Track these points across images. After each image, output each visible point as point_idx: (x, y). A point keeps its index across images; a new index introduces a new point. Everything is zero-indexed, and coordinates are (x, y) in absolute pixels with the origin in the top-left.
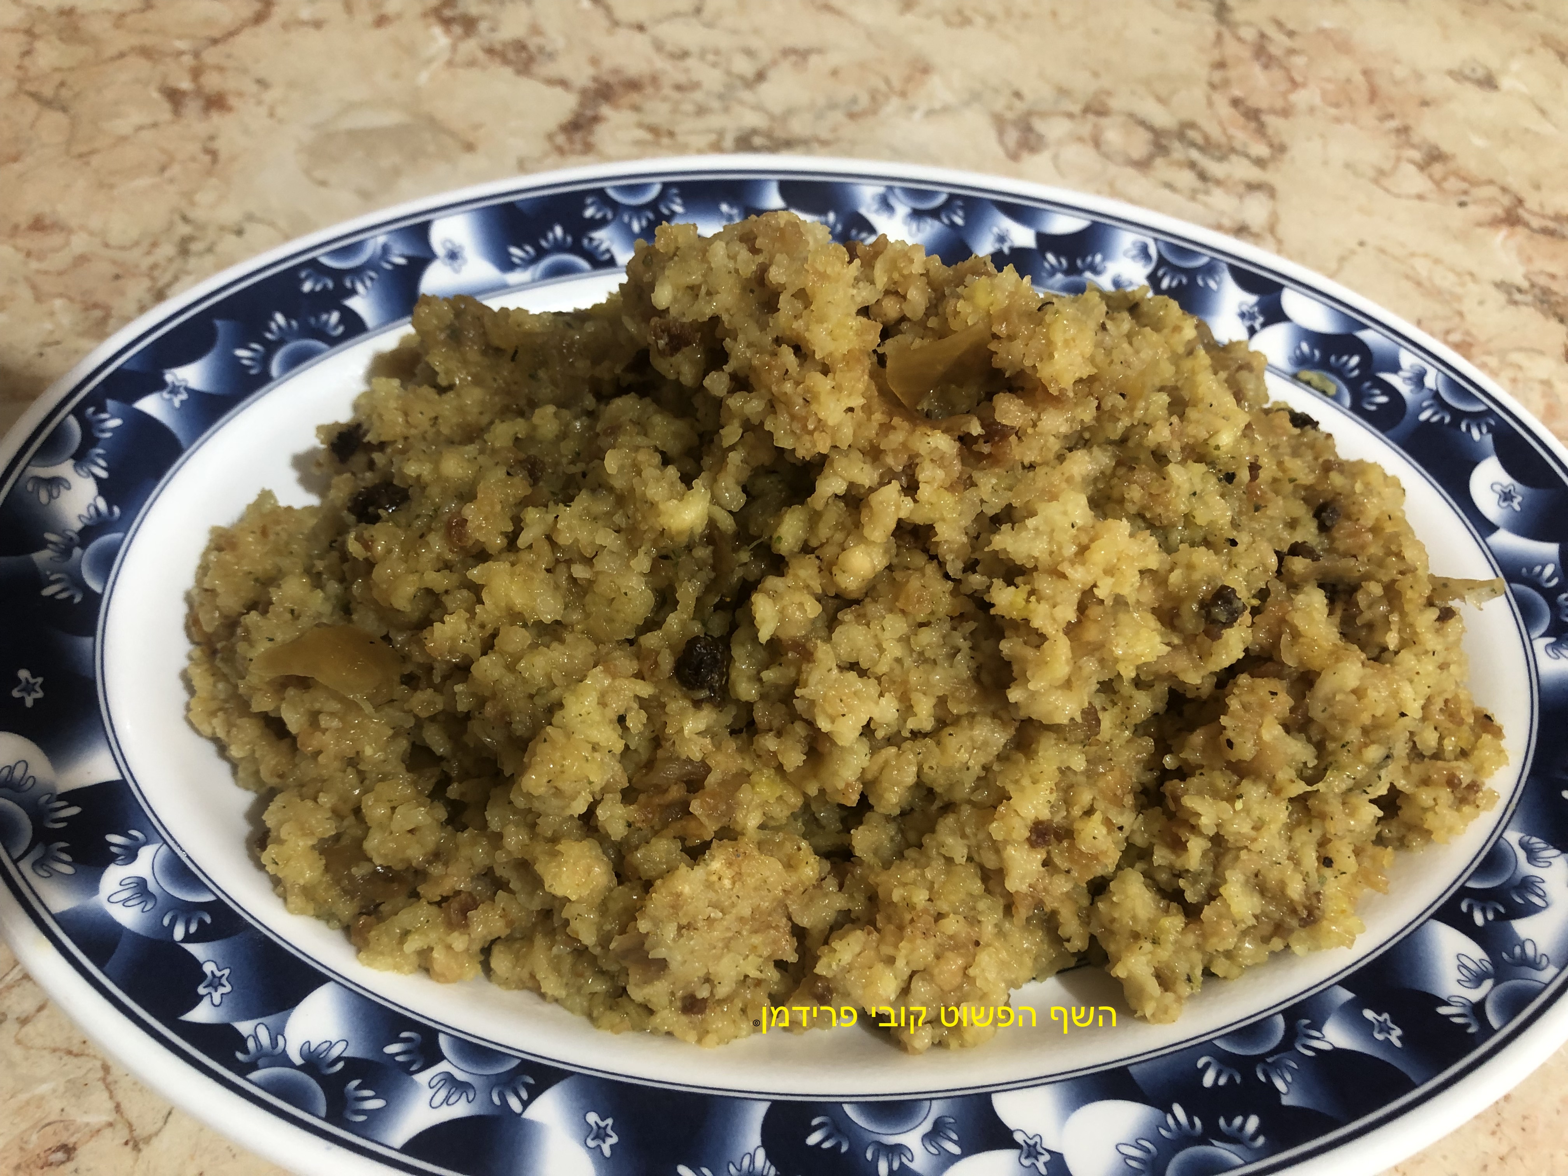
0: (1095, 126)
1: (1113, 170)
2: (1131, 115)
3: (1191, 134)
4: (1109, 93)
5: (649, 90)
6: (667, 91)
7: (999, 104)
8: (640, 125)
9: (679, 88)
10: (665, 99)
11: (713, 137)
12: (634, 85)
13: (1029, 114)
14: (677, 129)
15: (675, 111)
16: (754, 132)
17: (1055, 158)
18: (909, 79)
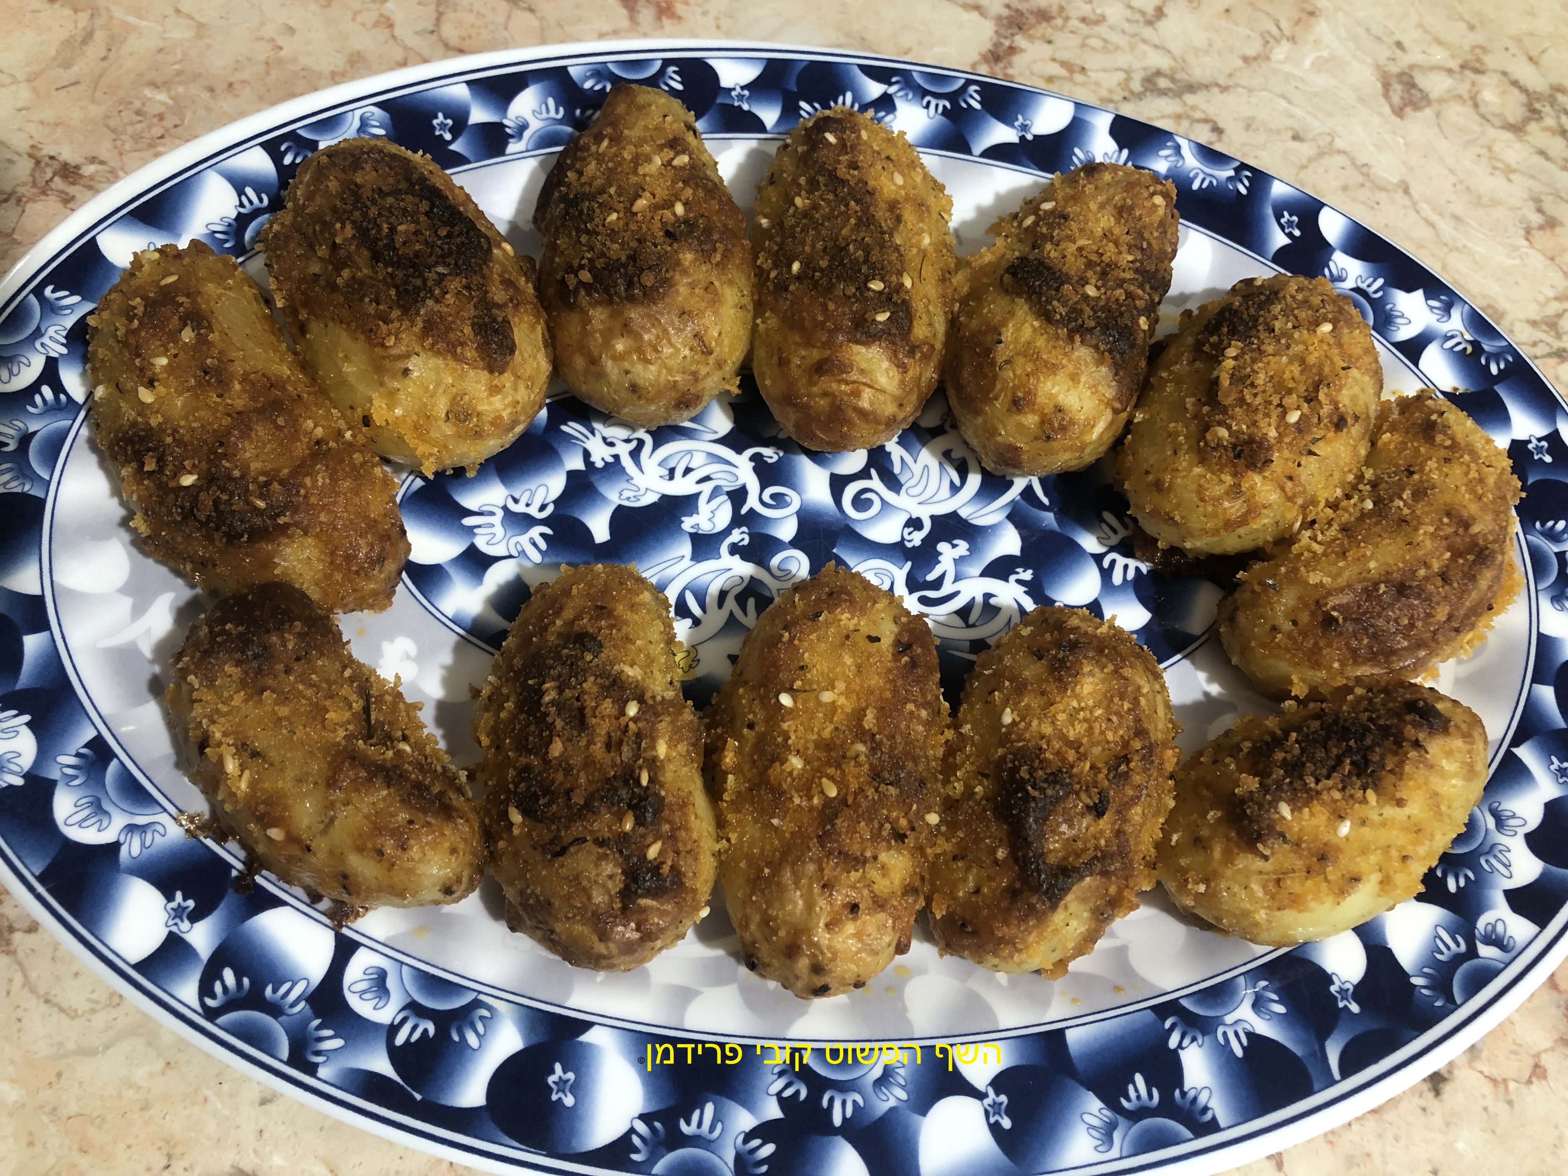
0: (1473, 84)
1: (1492, 133)
2: (1505, 74)
3: (1561, 98)
4: (1484, 49)
5: (1059, 22)
6: (1074, 23)
7: (1384, 53)
8: (1054, 60)
9: (1084, 20)
10: (1072, 32)
11: (1121, 76)
12: (1044, 16)
13: (1412, 67)
14: (1087, 66)
15: (1084, 45)
16: (1159, 73)
17: (1438, 114)
18: (1298, 22)
